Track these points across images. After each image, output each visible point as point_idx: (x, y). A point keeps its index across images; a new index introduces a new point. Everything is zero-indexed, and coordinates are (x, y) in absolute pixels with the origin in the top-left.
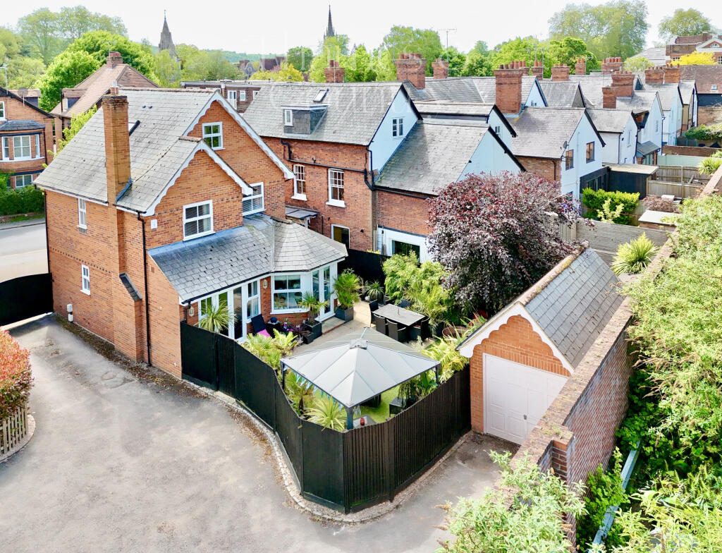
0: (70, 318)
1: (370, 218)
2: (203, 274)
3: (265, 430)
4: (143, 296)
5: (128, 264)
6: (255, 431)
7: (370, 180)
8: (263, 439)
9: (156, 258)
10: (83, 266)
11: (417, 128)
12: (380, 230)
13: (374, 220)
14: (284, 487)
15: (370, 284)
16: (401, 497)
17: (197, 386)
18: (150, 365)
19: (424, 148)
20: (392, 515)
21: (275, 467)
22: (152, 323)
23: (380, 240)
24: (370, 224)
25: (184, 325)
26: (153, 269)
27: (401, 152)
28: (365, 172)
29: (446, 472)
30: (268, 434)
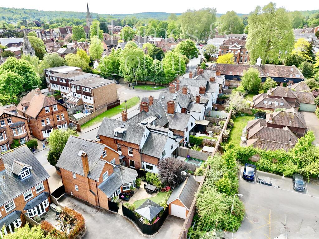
0: (72, 195)
1: (140, 160)
2: (110, 189)
3: (131, 221)
4: (97, 194)
5: (91, 188)
6: (129, 221)
7: (140, 151)
8: (132, 223)
9: (100, 188)
10: (75, 185)
11: (150, 134)
12: (143, 162)
13: (141, 160)
14: (139, 232)
15: (142, 177)
16: (159, 231)
17: (113, 212)
18: (99, 207)
19: (152, 142)
20: (158, 234)
21: (136, 228)
22: (99, 200)
23: (143, 164)
24: (140, 161)
25: (108, 201)
26: (99, 190)
27: (147, 142)
28: (139, 150)
29: (165, 224)
30: (132, 221)
